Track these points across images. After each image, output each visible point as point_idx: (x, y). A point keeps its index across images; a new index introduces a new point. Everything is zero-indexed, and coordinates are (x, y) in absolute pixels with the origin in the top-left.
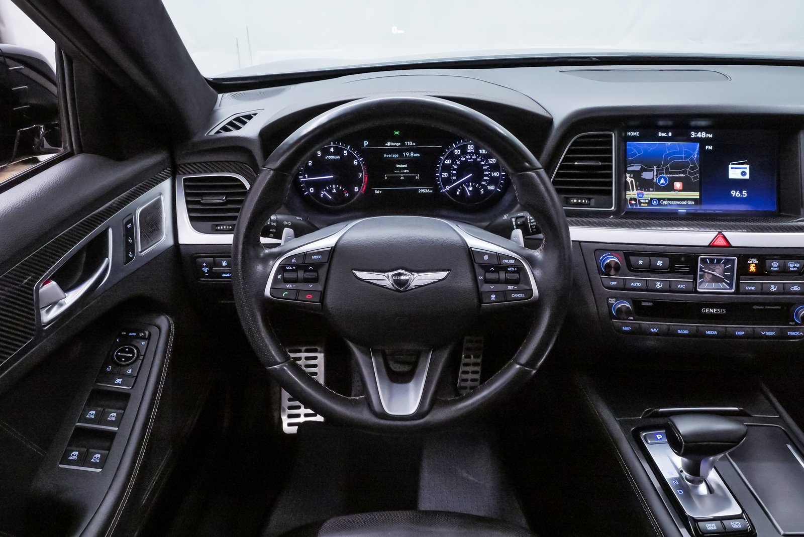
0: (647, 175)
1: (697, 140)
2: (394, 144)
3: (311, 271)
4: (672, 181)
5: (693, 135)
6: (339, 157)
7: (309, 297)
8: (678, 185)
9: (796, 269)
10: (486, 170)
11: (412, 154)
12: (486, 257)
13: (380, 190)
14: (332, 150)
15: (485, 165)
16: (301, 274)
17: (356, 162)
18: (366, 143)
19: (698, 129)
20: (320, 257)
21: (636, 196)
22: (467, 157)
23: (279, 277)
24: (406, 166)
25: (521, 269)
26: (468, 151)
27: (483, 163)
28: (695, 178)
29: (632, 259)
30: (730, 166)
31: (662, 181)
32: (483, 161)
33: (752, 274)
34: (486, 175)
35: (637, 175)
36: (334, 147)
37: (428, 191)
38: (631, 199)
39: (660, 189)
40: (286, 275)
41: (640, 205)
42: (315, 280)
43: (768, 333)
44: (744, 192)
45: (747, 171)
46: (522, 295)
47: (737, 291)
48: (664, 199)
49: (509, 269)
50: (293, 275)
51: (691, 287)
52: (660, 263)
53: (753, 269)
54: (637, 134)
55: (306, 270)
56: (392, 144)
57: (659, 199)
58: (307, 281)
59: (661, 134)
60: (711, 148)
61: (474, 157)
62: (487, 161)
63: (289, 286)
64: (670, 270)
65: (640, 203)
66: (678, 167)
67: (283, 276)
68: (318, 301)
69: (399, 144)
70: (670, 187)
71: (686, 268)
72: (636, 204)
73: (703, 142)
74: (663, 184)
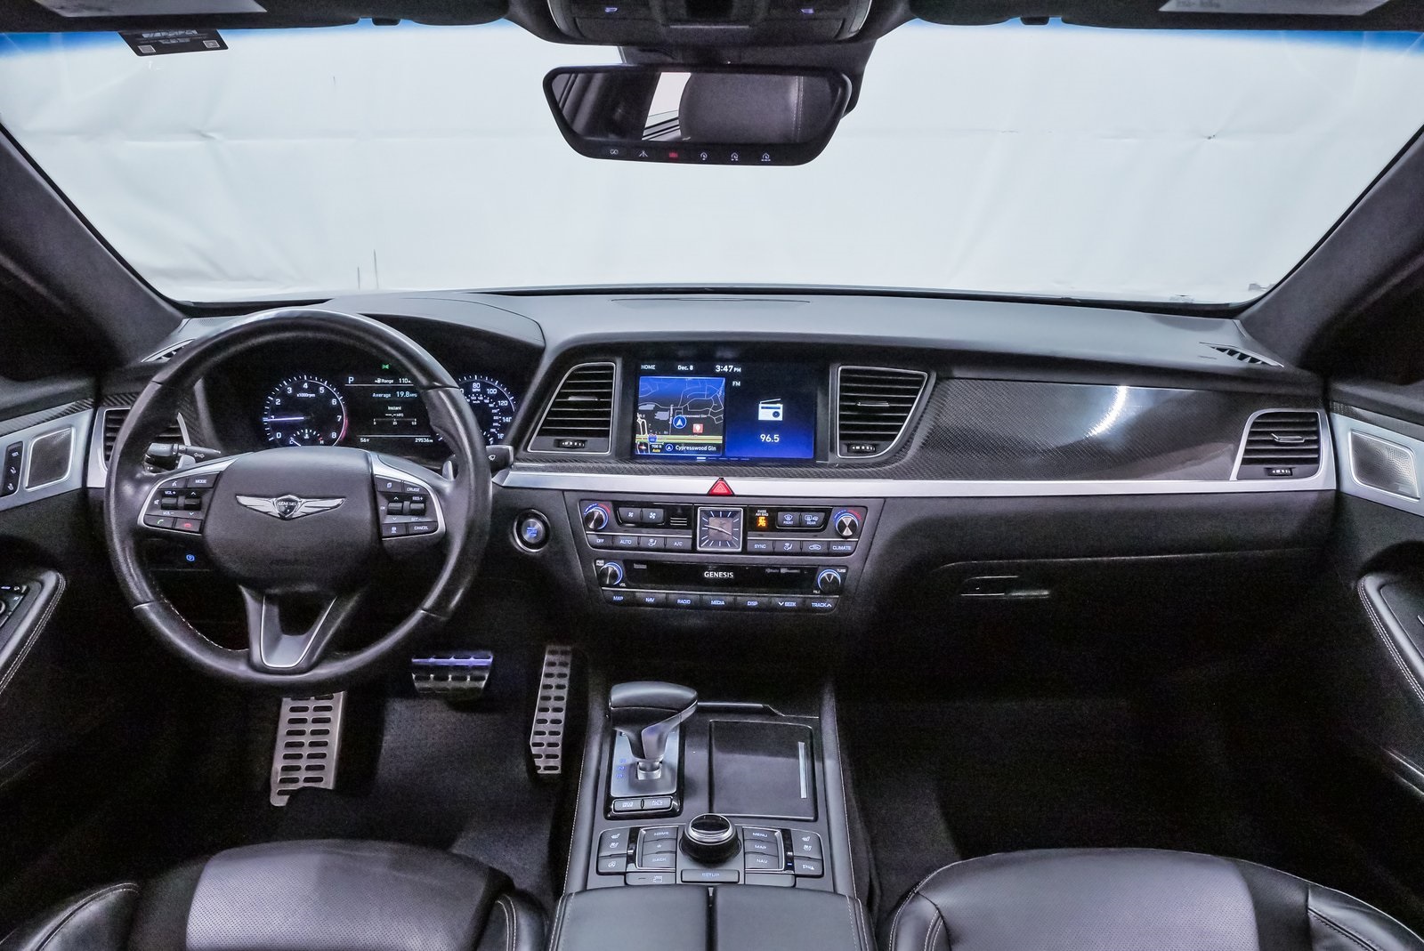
0: (661, 416)
1: (722, 374)
2: (386, 381)
3: (193, 497)
4: (691, 422)
5: (718, 368)
6: (314, 395)
7: (187, 526)
8: (698, 427)
9: (815, 523)
10: (496, 414)
11: (407, 393)
12: (389, 485)
13: (367, 438)
14: (306, 386)
15: (494, 408)
16: (182, 501)
17: (334, 402)
18: (351, 379)
19: (724, 361)
20: (205, 481)
21: (647, 441)
22: (473, 398)
23: (156, 502)
24: (400, 408)
25: (425, 498)
26: (474, 390)
27: (491, 405)
28: (718, 420)
29: (622, 510)
30: (761, 405)
31: (679, 423)
32: (490, 403)
33: (762, 529)
34: (496, 421)
35: (649, 415)
36: (308, 383)
37: (427, 441)
38: (641, 444)
39: (675, 432)
40: (165, 501)
41: (651, 451)
42: (197, 508)
43: (787, 604)
44: (776, 436)
45: (781, 411)
46: (426, 528)
47: (744, 552)
48: (680, 444)
49: (415, 498)
50: (171, 501)
51: (689, 545)
52: (652, 516)
53: (762, 522)
54: (653, 367)
55: (188, 496)
56: (383, 380)
57: (674, 444)
58: (187, 508)
59: (681, 368)
60: (738, 384)
61: (481, 398)
62: (497, 404)
63: (166, 513)
64: (666, 525)
65: (652, 448)
66: (698, 406)
67: (160, 502)
68: (198, 530)
69: (392, 381)
70: (688, 430)
71: (684, 521)
72: (646, 450)
73: (730, 377)
74: (680, 426)
